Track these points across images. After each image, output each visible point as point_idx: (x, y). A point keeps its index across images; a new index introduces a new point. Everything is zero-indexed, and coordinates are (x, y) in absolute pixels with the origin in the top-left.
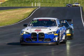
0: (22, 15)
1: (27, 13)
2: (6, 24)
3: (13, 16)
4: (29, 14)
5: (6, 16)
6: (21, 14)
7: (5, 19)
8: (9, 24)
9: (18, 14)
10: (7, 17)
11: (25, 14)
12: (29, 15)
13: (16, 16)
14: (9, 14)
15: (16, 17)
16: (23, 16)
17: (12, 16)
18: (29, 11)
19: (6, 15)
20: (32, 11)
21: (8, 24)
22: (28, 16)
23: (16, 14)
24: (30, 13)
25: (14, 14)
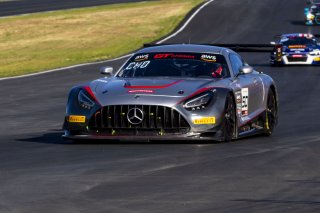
0: (152, 24)
1: (171, 19)
2: (97, 56)
3: (122, 27)
4: (176, 20)
5: (98, 27)
6: (150, 21)
7: (94, 38)
8: (106, 57)
9: (139, 21)
10: (101, 32)
11: (162, 23)
12: (176, 24)
13: (131, 28)
14: (107, 20)
15: (130, 32)
16: (157, 28)
17: (117, 28)
18: (178, 10)
19: (95, 23)
20: (187, 11)
21: (102, 55)
22: (173, 28)
23: (133, 21)
24: (181, 19)
25: (124, 22)
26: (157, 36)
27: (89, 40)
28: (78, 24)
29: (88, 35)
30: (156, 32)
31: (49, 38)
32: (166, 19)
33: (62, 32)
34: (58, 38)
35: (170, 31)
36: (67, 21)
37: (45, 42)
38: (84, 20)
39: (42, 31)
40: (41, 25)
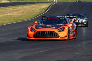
0: (38, 10)
1: (44, 8)
2: (23, 19)
7: (22, 14)
9: (35, 9)
10: (24, 12)
11: (41, 10)
12: (45, 10)
14: (25, 9)
15: (32, 12)
16: (40, 11)
17: (28, 11)
18: (46, 6)
19: (22, 10)
20: (48, 6)
23: (33, 9)
24: (46, 9)
26: (40, 13)
27: (20, 14)
28: (17, 10)
29: (20, 13)
30: (39, 12)
31: (9, 14)
32: (42, 9)
33: (12, 12)
34: (11, 14)
35: (43, 12)
36: (14, 9)
37: (8, 15)
38: (19, 9)
39: (7, 12)
40: (6, 10)
